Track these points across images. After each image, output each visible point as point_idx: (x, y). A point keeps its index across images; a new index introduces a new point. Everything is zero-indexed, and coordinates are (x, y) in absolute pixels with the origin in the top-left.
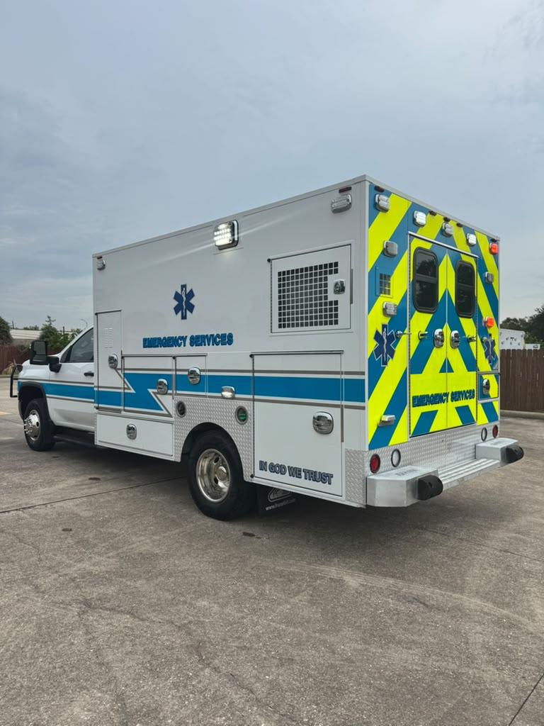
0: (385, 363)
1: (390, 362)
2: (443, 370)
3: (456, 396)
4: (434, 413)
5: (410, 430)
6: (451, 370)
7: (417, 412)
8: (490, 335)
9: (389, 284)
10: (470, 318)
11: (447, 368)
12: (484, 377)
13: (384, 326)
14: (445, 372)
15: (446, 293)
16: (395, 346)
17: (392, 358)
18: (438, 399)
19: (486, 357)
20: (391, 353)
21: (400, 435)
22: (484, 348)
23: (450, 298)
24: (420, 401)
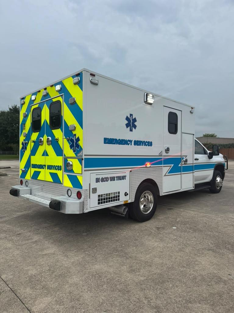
0: (24, 152)
1: (26, 151)
2: (43, 155)
3: (50, 167)
4: (39, 172)
5: (31, 175)
6: (47, 155)
7: (33, 170)
8: (75, 135)
9: (25, 126)
10: (58, 129)
11: (45, 154)
12: (69, 160)
13: (24, 140)
14: (44, 156)
15: (45, 121)
16: (27, 146)
17: (26, 150)
18: (41, 167)
19: (71, 149)
20: (26, 148)
21: (28, 177)
22: (70, 143)
23: (47, 123)
24: (35, 166)
